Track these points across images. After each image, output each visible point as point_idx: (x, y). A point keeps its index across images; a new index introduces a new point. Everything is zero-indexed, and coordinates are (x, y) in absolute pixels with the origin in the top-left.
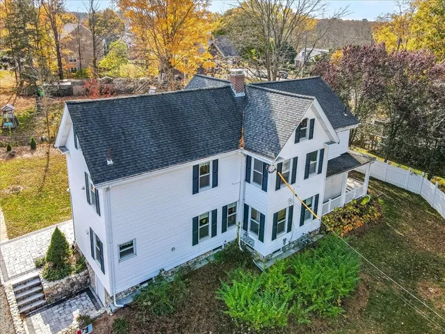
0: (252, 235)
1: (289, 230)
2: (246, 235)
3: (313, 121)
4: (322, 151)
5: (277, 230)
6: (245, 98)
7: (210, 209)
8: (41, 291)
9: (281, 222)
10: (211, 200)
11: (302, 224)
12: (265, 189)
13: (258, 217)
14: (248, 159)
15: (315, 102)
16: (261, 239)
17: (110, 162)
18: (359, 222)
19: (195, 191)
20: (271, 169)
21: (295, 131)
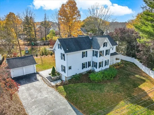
0: (94, 68)
1: (102, 67)
2: (93, 68)
3: (107, 43)
4: (109, 50)
5: (100, 66)
6: (92, 39)
7: (85, 62)
8: (51, 79)
9: (101, 65)
10: (86, 60)
11: (105, 66)
12: (97, 57)
13: (96, 64)
14: (93, 51)
15: (107, 38)
16: (96, 68)
17: (67, 50)
18: (118, 67)
19: (83, 57)
20: (98, 52)
21: (103, 44)
